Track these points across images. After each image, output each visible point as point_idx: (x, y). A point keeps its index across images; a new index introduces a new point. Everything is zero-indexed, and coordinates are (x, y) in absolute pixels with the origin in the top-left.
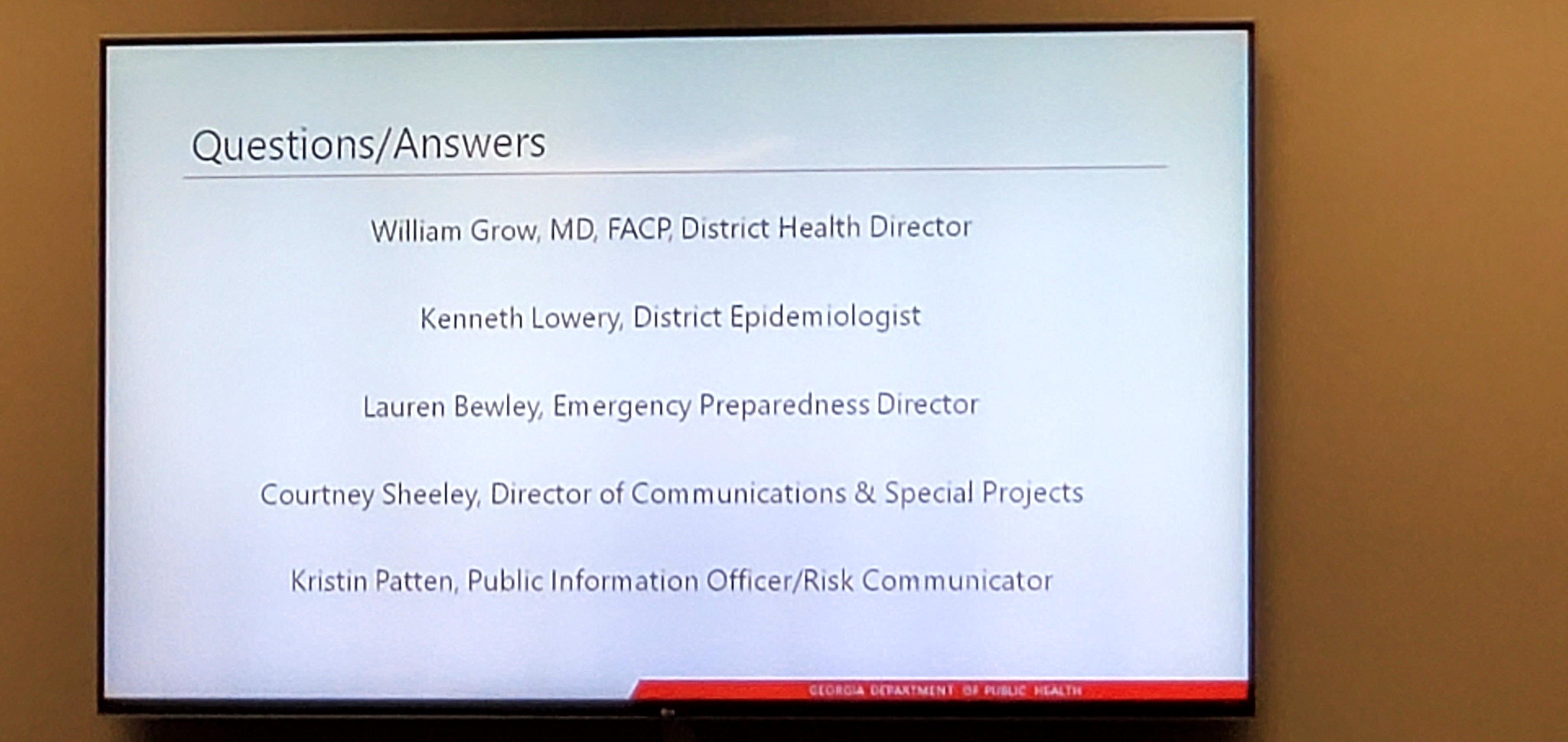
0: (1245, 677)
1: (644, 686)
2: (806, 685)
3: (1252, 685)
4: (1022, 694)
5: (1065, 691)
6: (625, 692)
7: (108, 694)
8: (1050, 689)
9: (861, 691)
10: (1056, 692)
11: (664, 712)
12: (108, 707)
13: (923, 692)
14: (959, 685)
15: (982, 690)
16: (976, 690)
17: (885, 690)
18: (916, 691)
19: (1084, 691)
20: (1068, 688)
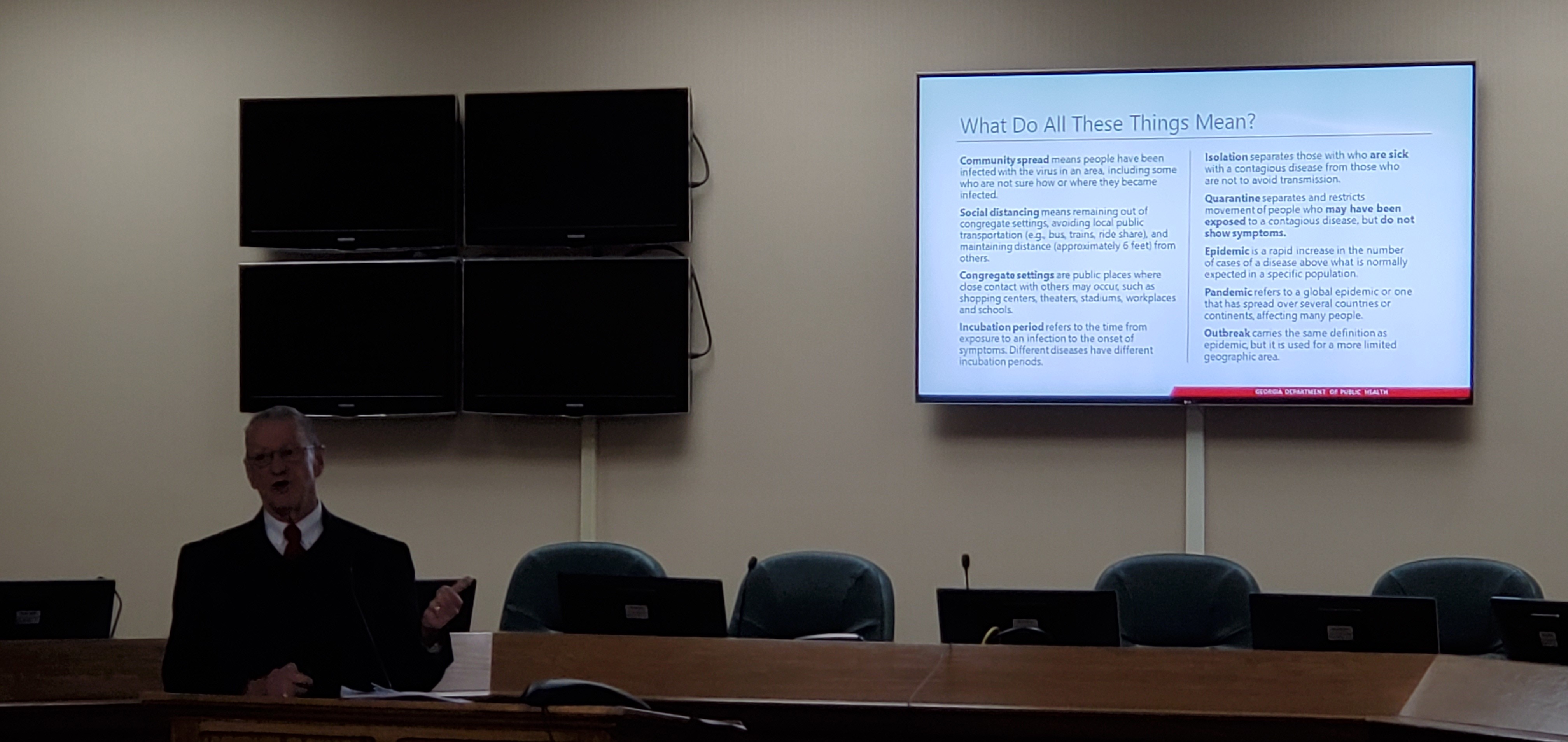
0: (1468, 386)
1: (1177, 390)
2: (1254, 389)
3: (1471, 390)
4: (1359, 394)
5: (1380, 392)
6: (1167, 393)
7: (921, 393)
8: (1372, 391)
9: (1280, 392)
10: (1375, 393)
11: (1185, 402)
12: (920, 399)
13: (1311, 392)
14: (1328, 390)
15: (1339, 391)
16: (1336, 391)
17: (1292, 392)
18: (1307, 392)
19: (1389, 392)
20: (1381, 391)
